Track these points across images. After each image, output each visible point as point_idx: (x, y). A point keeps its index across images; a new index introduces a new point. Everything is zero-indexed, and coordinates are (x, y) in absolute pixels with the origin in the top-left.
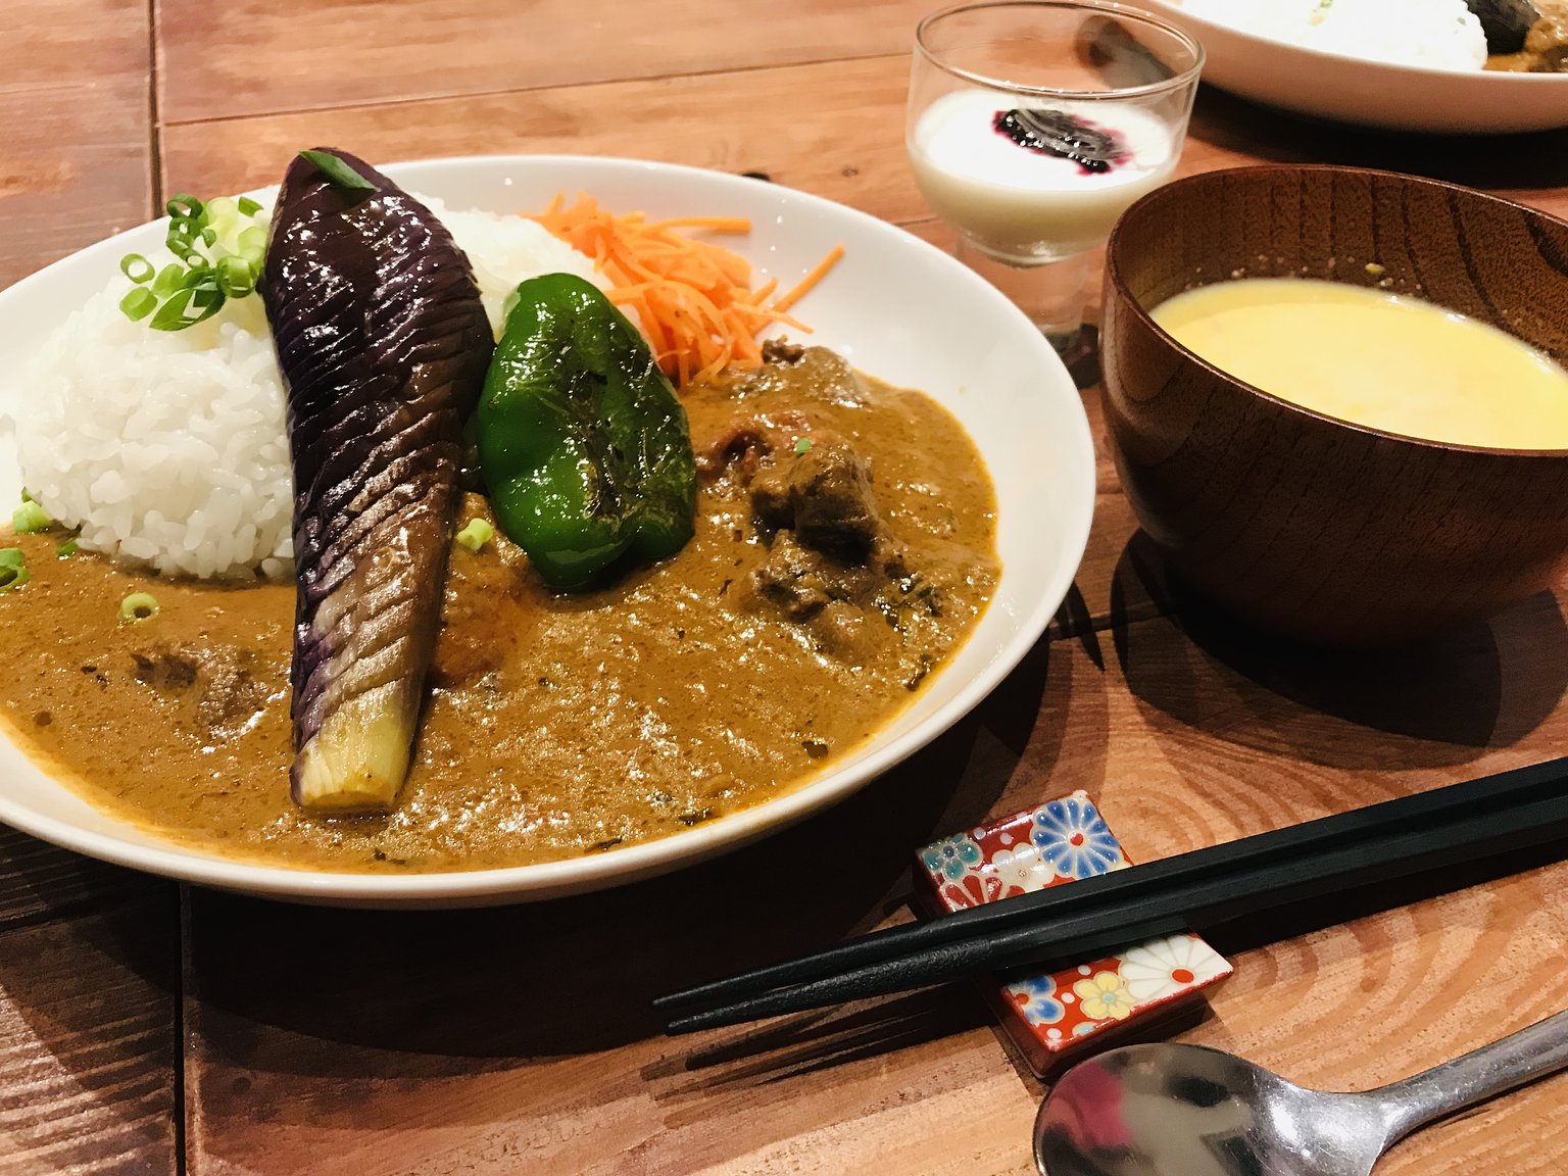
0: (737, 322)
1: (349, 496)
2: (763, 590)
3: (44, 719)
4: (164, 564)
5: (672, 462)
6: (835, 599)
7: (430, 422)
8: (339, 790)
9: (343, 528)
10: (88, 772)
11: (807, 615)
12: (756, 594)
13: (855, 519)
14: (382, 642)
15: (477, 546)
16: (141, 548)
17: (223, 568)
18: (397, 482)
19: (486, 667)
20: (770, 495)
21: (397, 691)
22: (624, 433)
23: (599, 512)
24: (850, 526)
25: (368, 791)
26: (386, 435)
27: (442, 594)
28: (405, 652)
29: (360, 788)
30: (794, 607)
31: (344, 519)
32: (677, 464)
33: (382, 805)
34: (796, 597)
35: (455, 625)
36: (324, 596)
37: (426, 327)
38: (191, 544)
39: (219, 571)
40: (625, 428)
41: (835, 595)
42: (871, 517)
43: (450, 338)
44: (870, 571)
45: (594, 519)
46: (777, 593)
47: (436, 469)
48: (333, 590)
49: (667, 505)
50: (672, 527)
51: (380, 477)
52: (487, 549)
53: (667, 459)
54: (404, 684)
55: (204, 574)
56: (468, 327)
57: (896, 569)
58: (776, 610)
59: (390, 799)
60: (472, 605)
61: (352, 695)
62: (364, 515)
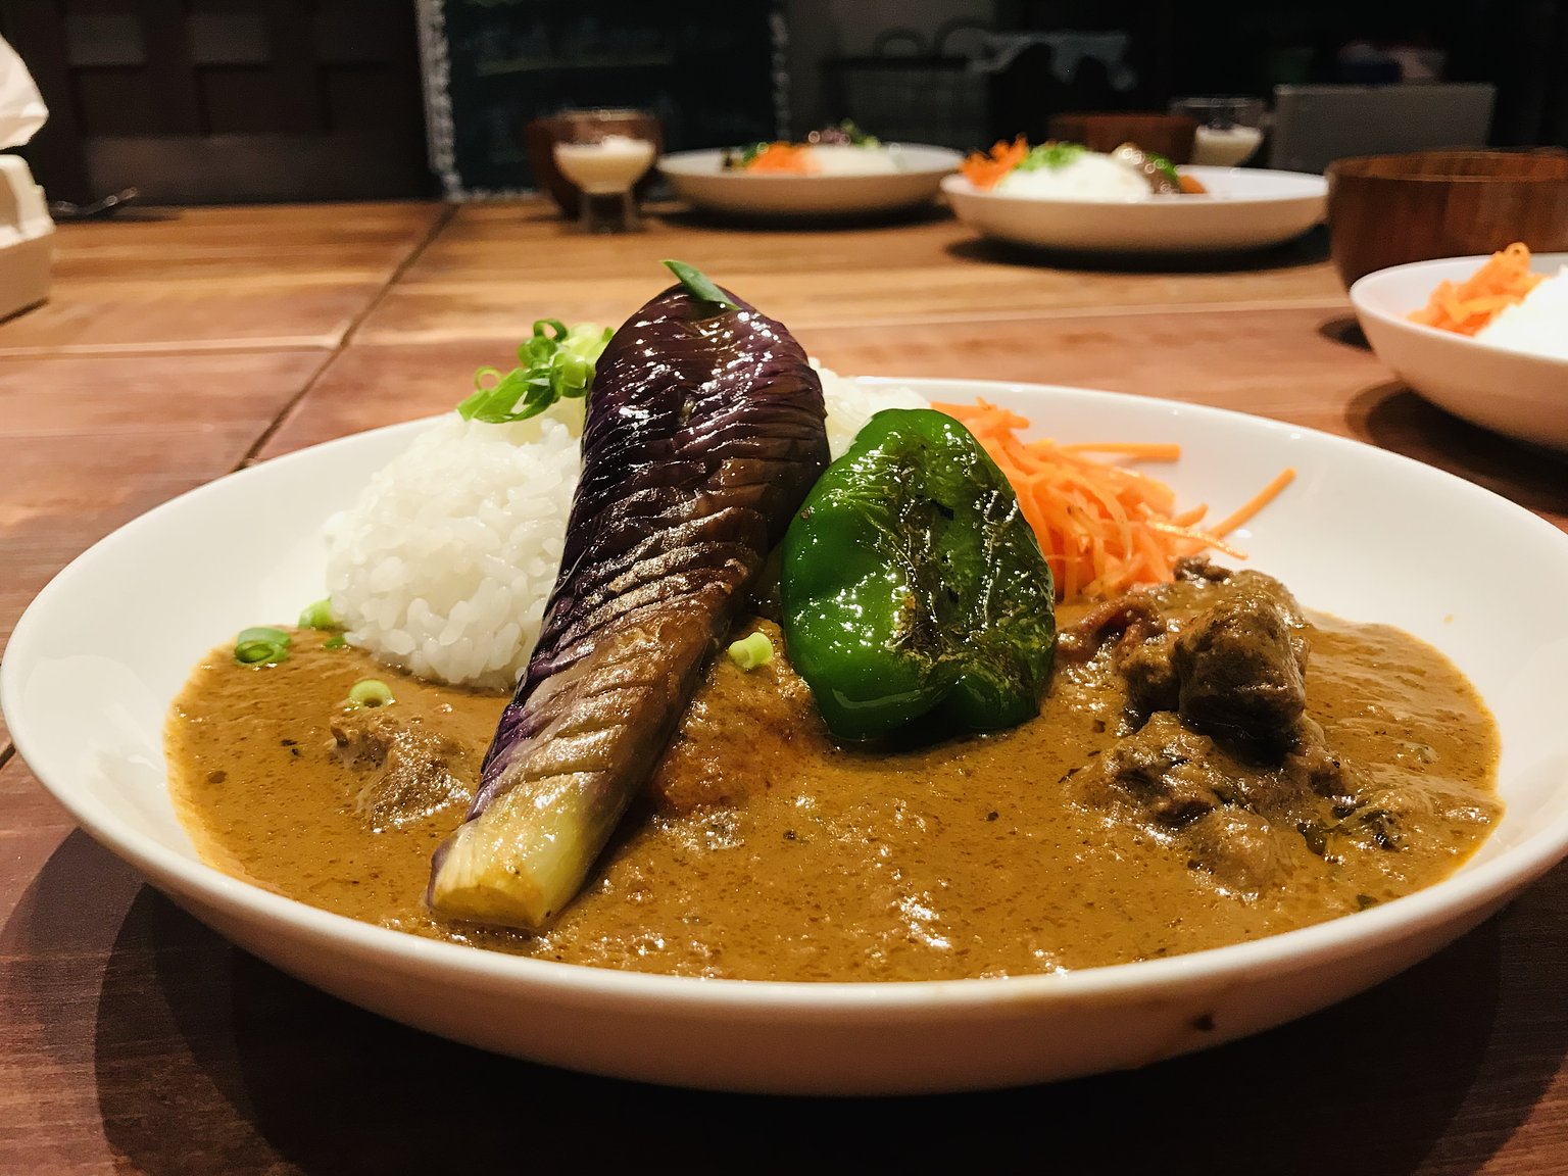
0: (1147, 541)
1: (611, 576)
2: (1120, 777)
3: (218, 778)
4: (417, 664)
5: (1023, 621)
6: (1228, 802)
7: (728, 517)
8: (474, 883)
9: (593, 608)
10: (228, 833)
11: (1179, 816)
12: (1107, 780)
13: (1265, 686)
14: (591, 725)
15: (749, 665)
16: (400, 644)
17: (474, 674)
18: (672, 571)
19: (722, 802)
20: (1148, 666)
21: (589, 786)
22: (965, 576)
23: (908, 644)
24: (1259, 697)
25: (506, 891)
26: (676, 523)
27: (688, 705)
28: (616, 745)
29: (500, 884)
30: (1162, 805)
31: (597, 598)
32: (1030, 626)
33: (527, 921)
34: (1167, 791)
35: (695, 741)
36: (548, 674)
37: (748, 425)
38: (448, 638)
39: (471, 676)
40: (967, 571)
41: (1228, 796)
42: (1292, 690)
43: (777, 442)
44: (1289, 778)
45: (900, 651)
46: (1140, 781)
47: (722, 567)
48: (559, 669)
49: (1005, 667)
50: (1006, 691)
51: (654, 561)
52: (758, 672)
53: (1018, 617)
54: (603, 780)
55: (454, 676)
56: (800, 439)
57: (1327, 782)
58: (1134, 806)
59: (539, 916)
60: (722, 723)
61: (532, 777)
62: (622, 598)
